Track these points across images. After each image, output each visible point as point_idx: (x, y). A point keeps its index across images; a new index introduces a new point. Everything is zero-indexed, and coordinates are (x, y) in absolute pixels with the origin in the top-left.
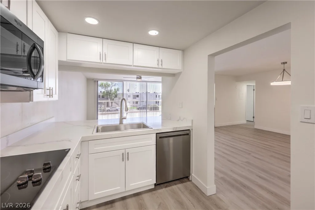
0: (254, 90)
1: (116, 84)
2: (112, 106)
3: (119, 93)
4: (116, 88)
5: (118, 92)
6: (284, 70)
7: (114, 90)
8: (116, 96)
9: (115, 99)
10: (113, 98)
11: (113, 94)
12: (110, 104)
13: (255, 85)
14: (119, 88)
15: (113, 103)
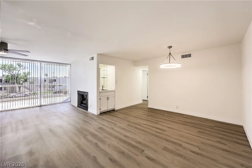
0: (147, 74)
1: (26, 68)
2: (20, 91)
3: (31, 76)
4: (26, 72)
5: (28, 76)
6: (170, 54)
7: (22, 73)
8: (26, 81)
9: (24, 84)
10: (21, 82)
11: (21, 78)
12: (17, 89)
13: (148, 70)
14: (31, 72)
15: (21, 88)
